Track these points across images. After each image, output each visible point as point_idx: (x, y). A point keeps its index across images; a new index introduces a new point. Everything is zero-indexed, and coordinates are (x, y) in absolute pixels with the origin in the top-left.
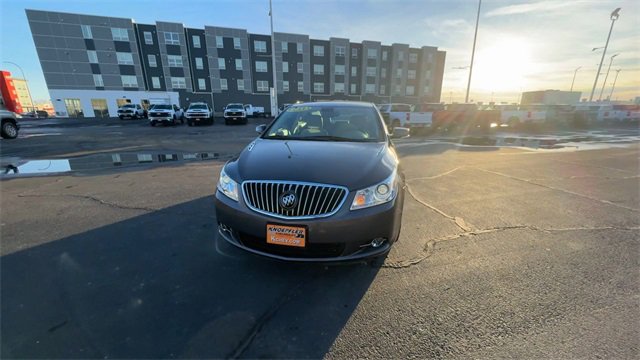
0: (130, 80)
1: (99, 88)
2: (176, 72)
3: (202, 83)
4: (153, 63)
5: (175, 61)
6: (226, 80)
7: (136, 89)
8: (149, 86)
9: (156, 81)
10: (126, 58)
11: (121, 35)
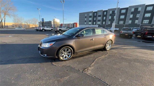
0: (90, 23)
1: (85, 25)
2: (99, 21)
3: (104, 23)
4: (95, 19)
5: (99, 18)
6: (110, 22)
7: (91, 25)
8: (93, 24)
9: (95, 23)
10: (90, 19)
11: (91, 15)
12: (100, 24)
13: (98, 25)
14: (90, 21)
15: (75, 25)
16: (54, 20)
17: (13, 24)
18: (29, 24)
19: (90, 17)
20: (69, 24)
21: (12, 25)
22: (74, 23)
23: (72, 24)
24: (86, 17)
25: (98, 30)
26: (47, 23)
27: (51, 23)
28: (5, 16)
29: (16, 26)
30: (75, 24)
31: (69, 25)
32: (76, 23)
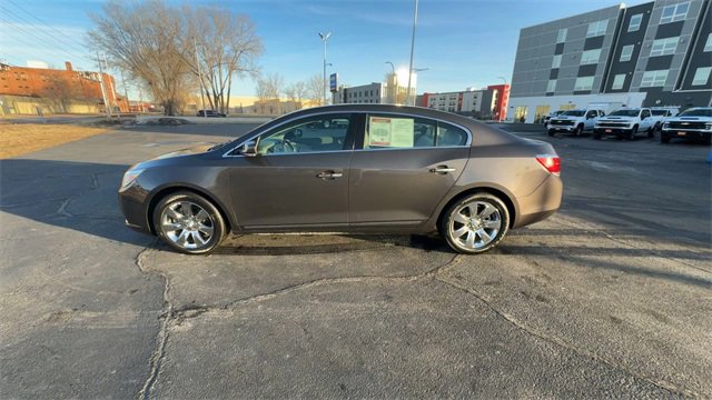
0: (586, 82)
1: (550, 94)
2: (660, 63)
4: (626, 56)
5: (665, 46)
7: (588, 92)
8: (606, 87)
9: (619, 80)
10: (592, 57)
11: (597, 29)
12: (662, 83)
13: (642, 90)
14: (587, 70)
15: (494, 99)
16: (391, 77)
17: (256, 103)
18: (297, 100)
19: (594, 43)
20: (461, 93)
21: (252, 104)
22: (491, 89)
23: (480, 96)
24: (559, 49)
25: (393, 120)
26: (363, 94)
27: (378, 92)
28: (230, 74)
29: (263, 107)
30: (495, 92)
31: (461, 99)
32: (501, 89)
